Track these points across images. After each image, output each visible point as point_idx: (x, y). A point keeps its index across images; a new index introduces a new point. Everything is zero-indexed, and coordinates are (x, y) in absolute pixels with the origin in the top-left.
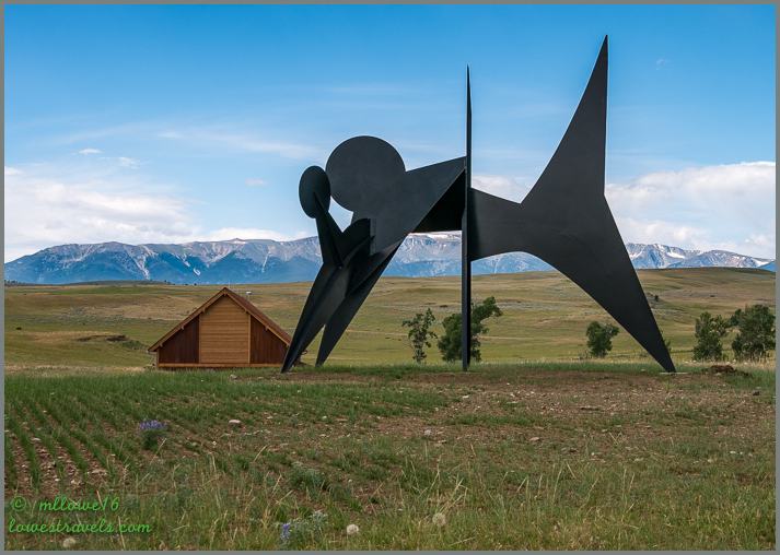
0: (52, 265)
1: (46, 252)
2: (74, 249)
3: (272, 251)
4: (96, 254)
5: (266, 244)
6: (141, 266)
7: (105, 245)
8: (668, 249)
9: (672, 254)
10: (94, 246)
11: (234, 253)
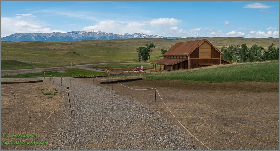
0: (14, 38)
1: (13, 35)
2: (19, 34)
3: (61, 34)
4: (23, 35)
5: (60, 33)
6: (33, 38)
7: (25, 33)
8: (143, 34)
9: (144, 35)
10: (23, 34)
11: (53, 35)
